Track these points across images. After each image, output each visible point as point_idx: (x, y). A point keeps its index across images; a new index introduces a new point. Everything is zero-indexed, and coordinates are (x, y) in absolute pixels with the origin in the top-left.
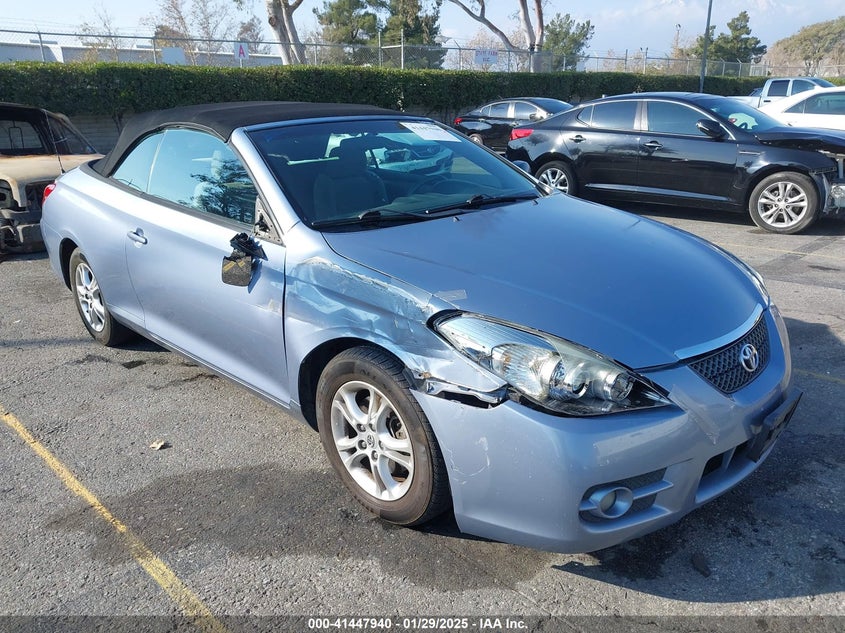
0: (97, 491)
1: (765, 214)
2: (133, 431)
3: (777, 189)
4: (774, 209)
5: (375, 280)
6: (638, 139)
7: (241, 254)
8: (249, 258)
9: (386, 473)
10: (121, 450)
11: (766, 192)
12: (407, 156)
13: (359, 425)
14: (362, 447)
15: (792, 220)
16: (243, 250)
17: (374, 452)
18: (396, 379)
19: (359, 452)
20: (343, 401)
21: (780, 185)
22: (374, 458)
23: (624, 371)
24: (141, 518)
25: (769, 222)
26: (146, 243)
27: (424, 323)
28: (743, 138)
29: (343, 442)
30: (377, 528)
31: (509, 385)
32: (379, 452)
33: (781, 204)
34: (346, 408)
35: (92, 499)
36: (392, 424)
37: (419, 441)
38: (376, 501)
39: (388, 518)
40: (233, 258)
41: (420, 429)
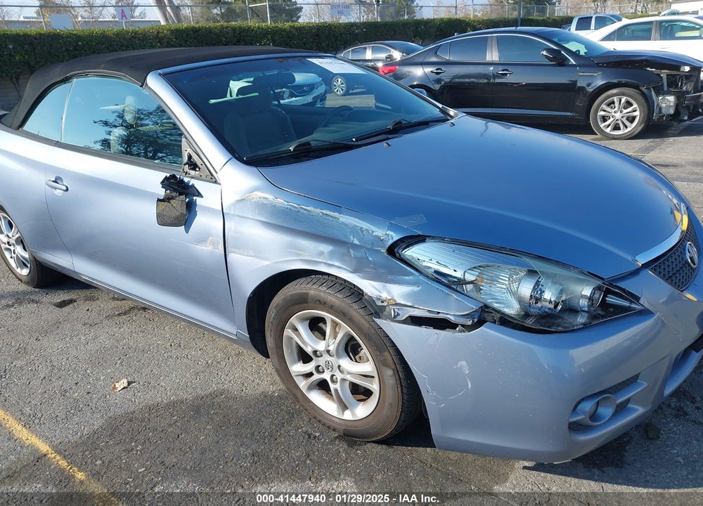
0: (47, 438)
1: (604, 124)
2: (75, 371)
3: (613, 103)
4: (612, 119)
5: (325, 212)
6: (492, 68)
7: (174, 194)
8: (183, 197)
9: (347, 395)
10: (66, 391)
11: (604, 106)
12: (286, 95)
13: (315, 352)
14: (318, 372)
15: (627, 127)
16: (175, 190)
17: (332, 376)
18: (355, 306)
19: (316, 377)
20: (295, 330)
21: (615, 99)
22: (333, 381)
23: (600, 283)
24: (99, 462)
25: (608, 130)
26: (67, 190)
27: (384, 251)
28: (582, 62)
29: (298, 368)
30: (343, 446)
31: (486, 306)
32: (339, 376)
33: (617, 115)
34: (299, 336)
35: (44, 447)
36: (351, 348)
37: (385, 364)
38: (338, 421)
39: (352, 436)
40: (167, 199)
41: (386, 354)
